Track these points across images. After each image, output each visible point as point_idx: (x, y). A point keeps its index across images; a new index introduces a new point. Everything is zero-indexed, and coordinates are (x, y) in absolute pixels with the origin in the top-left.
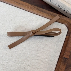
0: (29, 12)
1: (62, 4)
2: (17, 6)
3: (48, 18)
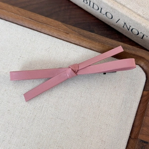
0: (60, 40)
1: (131, 20)
2: (34, 28)
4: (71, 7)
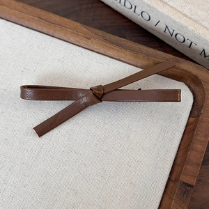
1: (174, 22)
2: (45, 30)
3: (134, 63)
4: (96, 5)
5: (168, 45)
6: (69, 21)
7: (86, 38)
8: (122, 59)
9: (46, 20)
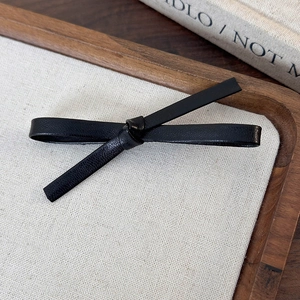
1: (247, 25)
2: (56, 47)
5: (241, 62)
6: (91, 31)
7: (117, 55)
8: (171, 84)
9: (56, 32)
